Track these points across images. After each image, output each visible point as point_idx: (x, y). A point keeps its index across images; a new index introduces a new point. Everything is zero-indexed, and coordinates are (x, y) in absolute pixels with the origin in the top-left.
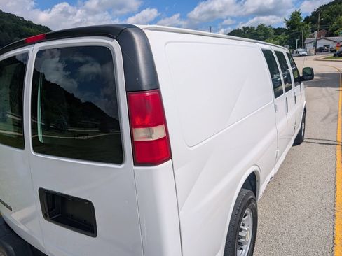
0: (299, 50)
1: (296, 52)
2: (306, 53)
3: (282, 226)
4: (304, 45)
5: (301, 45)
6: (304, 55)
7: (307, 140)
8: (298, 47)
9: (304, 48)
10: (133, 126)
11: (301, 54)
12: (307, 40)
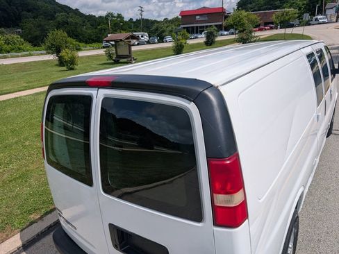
0: (319, 17)
1: (316, 20)
2: (326, 20)
3: (318, 232)
4: (325, 11)
5: (321, 11)
6: (324, 23)
7: (335, 132)
8: (318, 14)
9: (324, 15)
10: (213, 191)
11: (321, 21)
12: (329, 5)
